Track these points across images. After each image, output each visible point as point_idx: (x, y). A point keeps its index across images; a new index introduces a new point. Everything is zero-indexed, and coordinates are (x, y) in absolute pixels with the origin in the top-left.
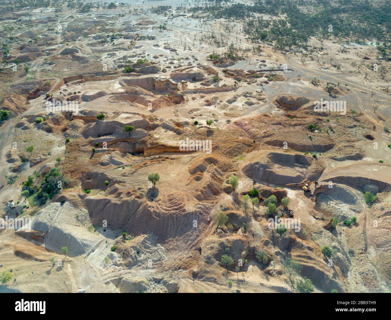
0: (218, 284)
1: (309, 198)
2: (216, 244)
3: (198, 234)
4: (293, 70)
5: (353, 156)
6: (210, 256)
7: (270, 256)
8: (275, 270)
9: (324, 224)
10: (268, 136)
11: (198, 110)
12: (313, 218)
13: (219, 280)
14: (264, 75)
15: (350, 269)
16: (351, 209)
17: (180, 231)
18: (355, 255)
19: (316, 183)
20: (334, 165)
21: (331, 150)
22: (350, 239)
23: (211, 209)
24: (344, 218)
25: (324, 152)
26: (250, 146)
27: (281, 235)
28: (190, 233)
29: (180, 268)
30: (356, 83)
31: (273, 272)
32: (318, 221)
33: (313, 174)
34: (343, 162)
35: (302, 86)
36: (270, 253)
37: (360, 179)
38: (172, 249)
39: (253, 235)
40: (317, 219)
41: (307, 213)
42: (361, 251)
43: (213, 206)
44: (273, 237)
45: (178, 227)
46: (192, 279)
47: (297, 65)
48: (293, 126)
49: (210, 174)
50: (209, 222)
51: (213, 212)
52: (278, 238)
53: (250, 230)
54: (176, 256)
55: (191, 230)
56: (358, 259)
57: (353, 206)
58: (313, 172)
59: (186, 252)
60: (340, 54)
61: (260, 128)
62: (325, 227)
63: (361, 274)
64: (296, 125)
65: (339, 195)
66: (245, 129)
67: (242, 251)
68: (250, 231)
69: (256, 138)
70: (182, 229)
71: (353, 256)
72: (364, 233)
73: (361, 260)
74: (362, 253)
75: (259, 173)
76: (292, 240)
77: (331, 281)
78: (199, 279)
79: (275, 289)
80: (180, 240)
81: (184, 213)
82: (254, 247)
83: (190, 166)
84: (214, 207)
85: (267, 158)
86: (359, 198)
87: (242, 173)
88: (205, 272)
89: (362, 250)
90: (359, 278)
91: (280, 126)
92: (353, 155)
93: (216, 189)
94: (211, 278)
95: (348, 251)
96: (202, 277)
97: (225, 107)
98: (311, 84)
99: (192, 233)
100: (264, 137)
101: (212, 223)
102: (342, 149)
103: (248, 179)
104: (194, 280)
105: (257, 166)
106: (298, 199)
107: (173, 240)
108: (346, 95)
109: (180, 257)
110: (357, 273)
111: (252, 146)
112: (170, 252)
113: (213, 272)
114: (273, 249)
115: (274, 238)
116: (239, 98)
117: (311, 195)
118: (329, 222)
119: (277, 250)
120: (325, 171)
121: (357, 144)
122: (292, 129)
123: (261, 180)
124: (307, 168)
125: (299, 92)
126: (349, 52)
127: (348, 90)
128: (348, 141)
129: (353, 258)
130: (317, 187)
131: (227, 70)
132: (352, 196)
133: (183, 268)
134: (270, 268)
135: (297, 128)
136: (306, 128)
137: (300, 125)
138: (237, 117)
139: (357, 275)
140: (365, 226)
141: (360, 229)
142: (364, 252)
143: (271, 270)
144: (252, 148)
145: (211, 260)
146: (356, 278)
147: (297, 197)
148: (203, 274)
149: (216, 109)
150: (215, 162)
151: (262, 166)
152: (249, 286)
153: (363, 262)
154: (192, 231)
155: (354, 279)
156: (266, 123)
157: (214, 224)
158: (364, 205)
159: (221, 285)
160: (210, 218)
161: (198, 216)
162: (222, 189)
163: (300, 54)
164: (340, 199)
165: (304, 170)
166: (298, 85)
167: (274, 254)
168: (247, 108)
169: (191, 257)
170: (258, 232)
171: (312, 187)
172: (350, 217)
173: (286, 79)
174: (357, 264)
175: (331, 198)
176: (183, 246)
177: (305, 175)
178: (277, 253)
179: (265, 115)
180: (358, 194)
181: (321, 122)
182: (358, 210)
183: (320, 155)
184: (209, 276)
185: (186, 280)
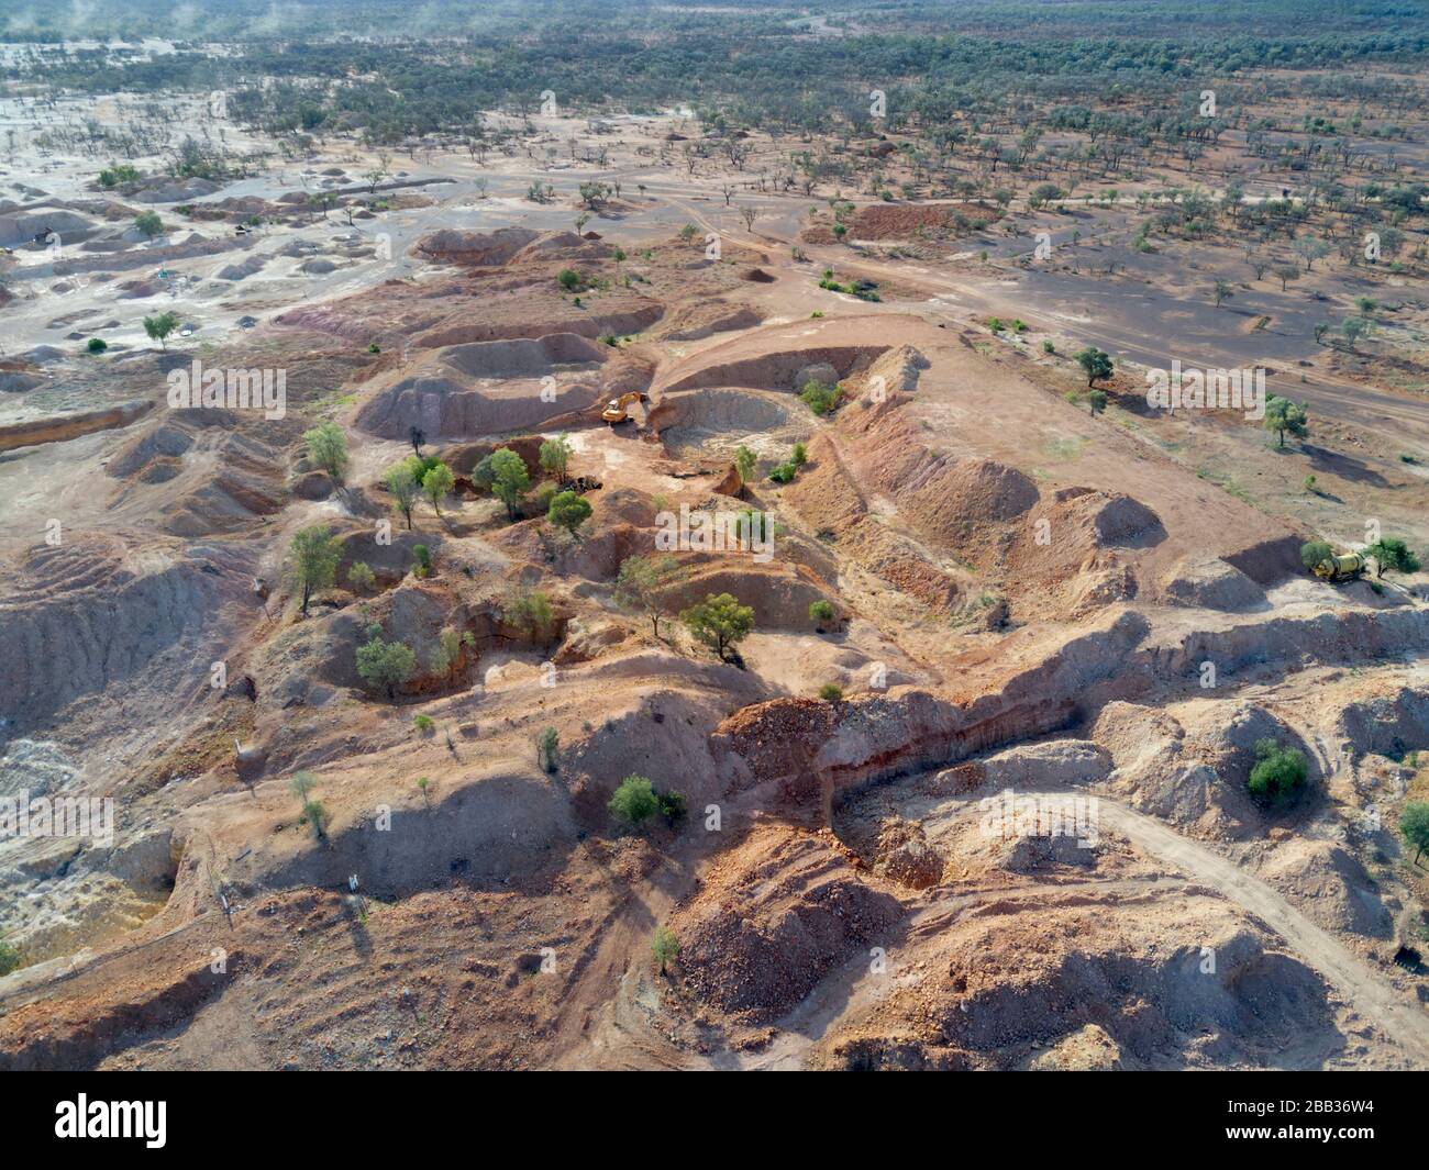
0: (373, 750)
1: (635, 438)
2: (315, 636)
3: (221, 641)
4: (451, 181)
5: (734, 318)
6: (303, 676)
7: (558, 607)
8: (593, 637)
9: (712, 482)
10: (423, 326)
11: (93, 312)
12: (670, 479)
13: (372, 738)
14: (352, 202)
15: (840, 571)
16: (781, 440)
17: (128, 658)
18: (838, 536)
19: (644, 399)
20: (681, 351)
21: (658, 323)
22: (806, 506)
23: (256, 556)
24: (767, 465)
25: (636, 331)
26: (362, 363)
27: (576, 537)
28: (176, 649)
29: (165, 779)
30: (670, 185)
31: (587, 646)
32: (689, 482)
33: (624, 377)
34: (709, 339)
35: (501, 209)
36: (557, 598)
37: (774, 359)
38: (103, 732)
39: (467, 572)
40: (684, 477)
41: (643, 472)
42: (850, 518)
43: (263, 546)
44: (549, 549)
45: (107, 649)
46: (244, 785)
47: (463, 171)
48: (505, 290)
49: (212, 453)
50: (262, 596)
51: (268, 562)
52: (570, 546)
53: (451, 561)
54: (131, 750)
55: (178, 637)
56: (851, 541)
57: (780, 432)
58: (621, 374)
59: (183, 718)
60: (595, 136)
61: (386, 312)
62: (719, 490)
63: (873, 570)
64: (516, 285)
65: (729, 418)
66: (324, 328)
67: (439, 624)
68: (452, 565)
69: (379, 340)
70: (133, 650)
71: (835, 540)
72: (842, 470)
73: (862, 536)
74: (856, 521)
75: (426, 414)
76: (621, 539)
77: (794, 588)
78: (274, 772)
79: (614, 673)
80: (133, 689)
81: (122, 589)
82: (487, 604)
83: (108, 460)
84: (270, 547)
85: (442, 365)
86: (791, 408)
87: (356, 435)
88: (294, 740)
89: (854, 512)
90: (874, 581)
91: (459, 297)
92: (730, 316)
93: (257, 494)
94: (332, 746)
95: (814, 534)
96: (288, 759)
97: (214, 290)
98: (528, 202)
99: (188, 644)
100: (409, 331)
101: (273, 598)
102: (690, 313)
103: (387, 443)
104: (252, 788)
105: (412, 391)
106: (599, 450)
107: (97, 701)
108: (648, 210)
109: (152, 746)
110: (863, 573)
111: (372, 362)
112: (93, 746)
113: (336, 724)
114: (563, 585)
115: (551, 552)
116: (270, 262)
117: (639, 432)
118: (725, 475)
119: (577, 582)
120: (659, 369)
121: (731, 297)
122: (504, 296)
123: (440, 434)
124: (598, 368)
125: (496, 222)
126: (619, 131)
127: (653, 200)
128: (701, 294)
129: (836, 544)
130: (650, 407)
131: (192, 207)
132: (768, 405)
133: (182, 775)
134: (572, 638)
135: (523, 292)
136: (554, 287)
137: (530, 282)
138: (277, 306)
139: (866, 575)
140: (836, 458)
141: (826, 469)
142: (861, 514)
143: (580, 641)
144: (373, 366)
145: (312, 689)
146: (865, 584)
147: (594, 446)
148: (290, 749)
149: (178, 301)
150: (226, 420)
151: (429, 386)
152: (509, 701)
153: (868, 539)
154: (184, 638)
155: (862, 587)
156: (401, 298)
157: (284, 599)
158: (814, 421)
159: (385, 747)
160: (260, 581)
161: (202, 580)
162: (285, 493)
163: (463, 147)
164: (736, 428)
165: (591, 373)
166: (486, 209)
167: (570, 598)
168: (312, 281)
169: (210, 726)
170: (483, 558)
171: (636, 411)
172: (785, 457)
173: (436, 202)
174: (854, 554)
175: (707, 431)
176: (157, 705)
177: (597, 386)
178: (581, 592)
179: (389, 283)
180: (785, 401)
181: (597, 268)
182: (800, 433)
183: (628, 340)
184: (319, 742)
185: (212, 804)
